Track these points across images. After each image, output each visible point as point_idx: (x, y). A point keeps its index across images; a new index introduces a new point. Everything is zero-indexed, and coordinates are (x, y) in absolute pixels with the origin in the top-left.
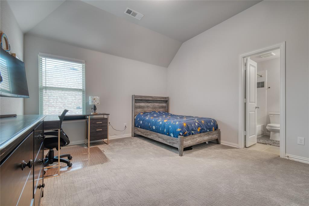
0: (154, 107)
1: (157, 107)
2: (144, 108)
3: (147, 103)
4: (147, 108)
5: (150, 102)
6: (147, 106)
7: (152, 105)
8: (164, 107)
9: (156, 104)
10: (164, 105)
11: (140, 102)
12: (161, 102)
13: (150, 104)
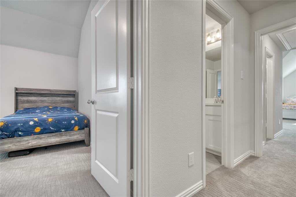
0: (53, 101)
1: (59, 101)
2: (34, 103)
3: (42, 96)
4: (41, 102)
5: (46, 96)
6: (41, 100)
7: (50, 99)
8: (71, 101)
9: (58, 99)
10: (71, 99)
11: (29, 96)
12: (66, 96)
13: (47, 98)
